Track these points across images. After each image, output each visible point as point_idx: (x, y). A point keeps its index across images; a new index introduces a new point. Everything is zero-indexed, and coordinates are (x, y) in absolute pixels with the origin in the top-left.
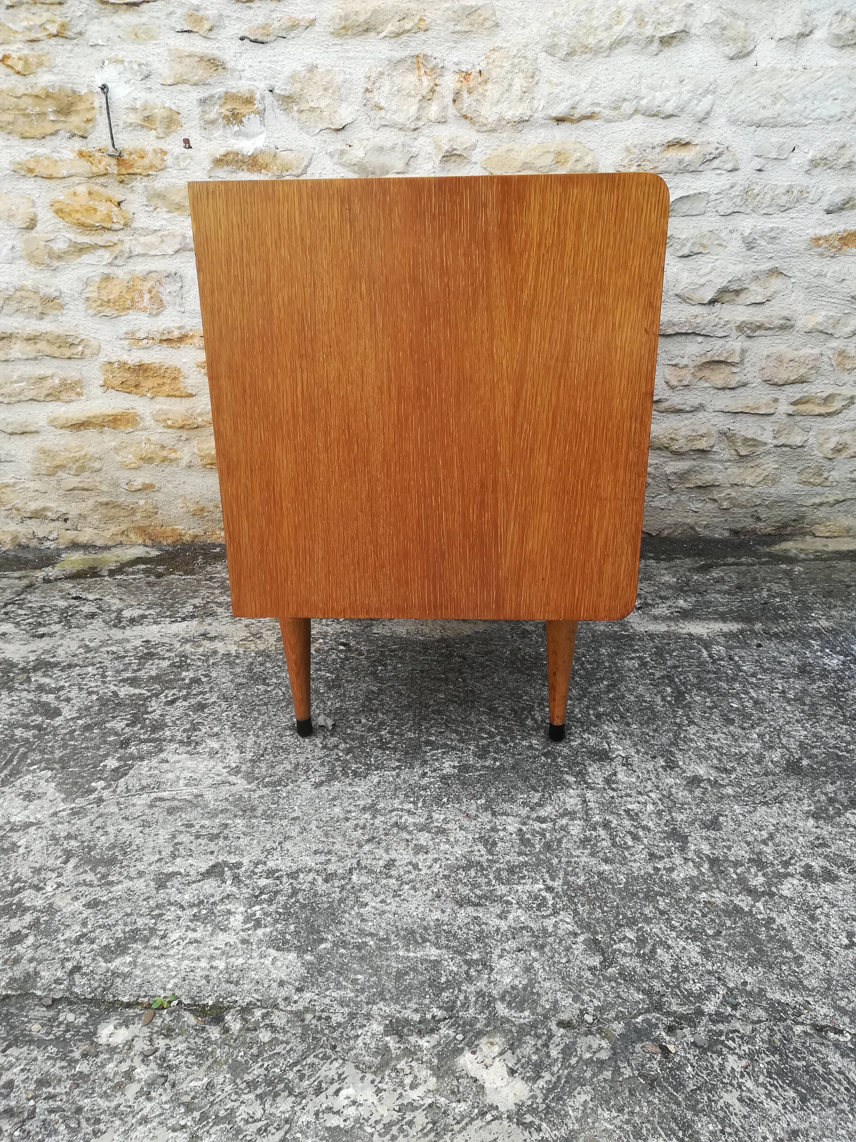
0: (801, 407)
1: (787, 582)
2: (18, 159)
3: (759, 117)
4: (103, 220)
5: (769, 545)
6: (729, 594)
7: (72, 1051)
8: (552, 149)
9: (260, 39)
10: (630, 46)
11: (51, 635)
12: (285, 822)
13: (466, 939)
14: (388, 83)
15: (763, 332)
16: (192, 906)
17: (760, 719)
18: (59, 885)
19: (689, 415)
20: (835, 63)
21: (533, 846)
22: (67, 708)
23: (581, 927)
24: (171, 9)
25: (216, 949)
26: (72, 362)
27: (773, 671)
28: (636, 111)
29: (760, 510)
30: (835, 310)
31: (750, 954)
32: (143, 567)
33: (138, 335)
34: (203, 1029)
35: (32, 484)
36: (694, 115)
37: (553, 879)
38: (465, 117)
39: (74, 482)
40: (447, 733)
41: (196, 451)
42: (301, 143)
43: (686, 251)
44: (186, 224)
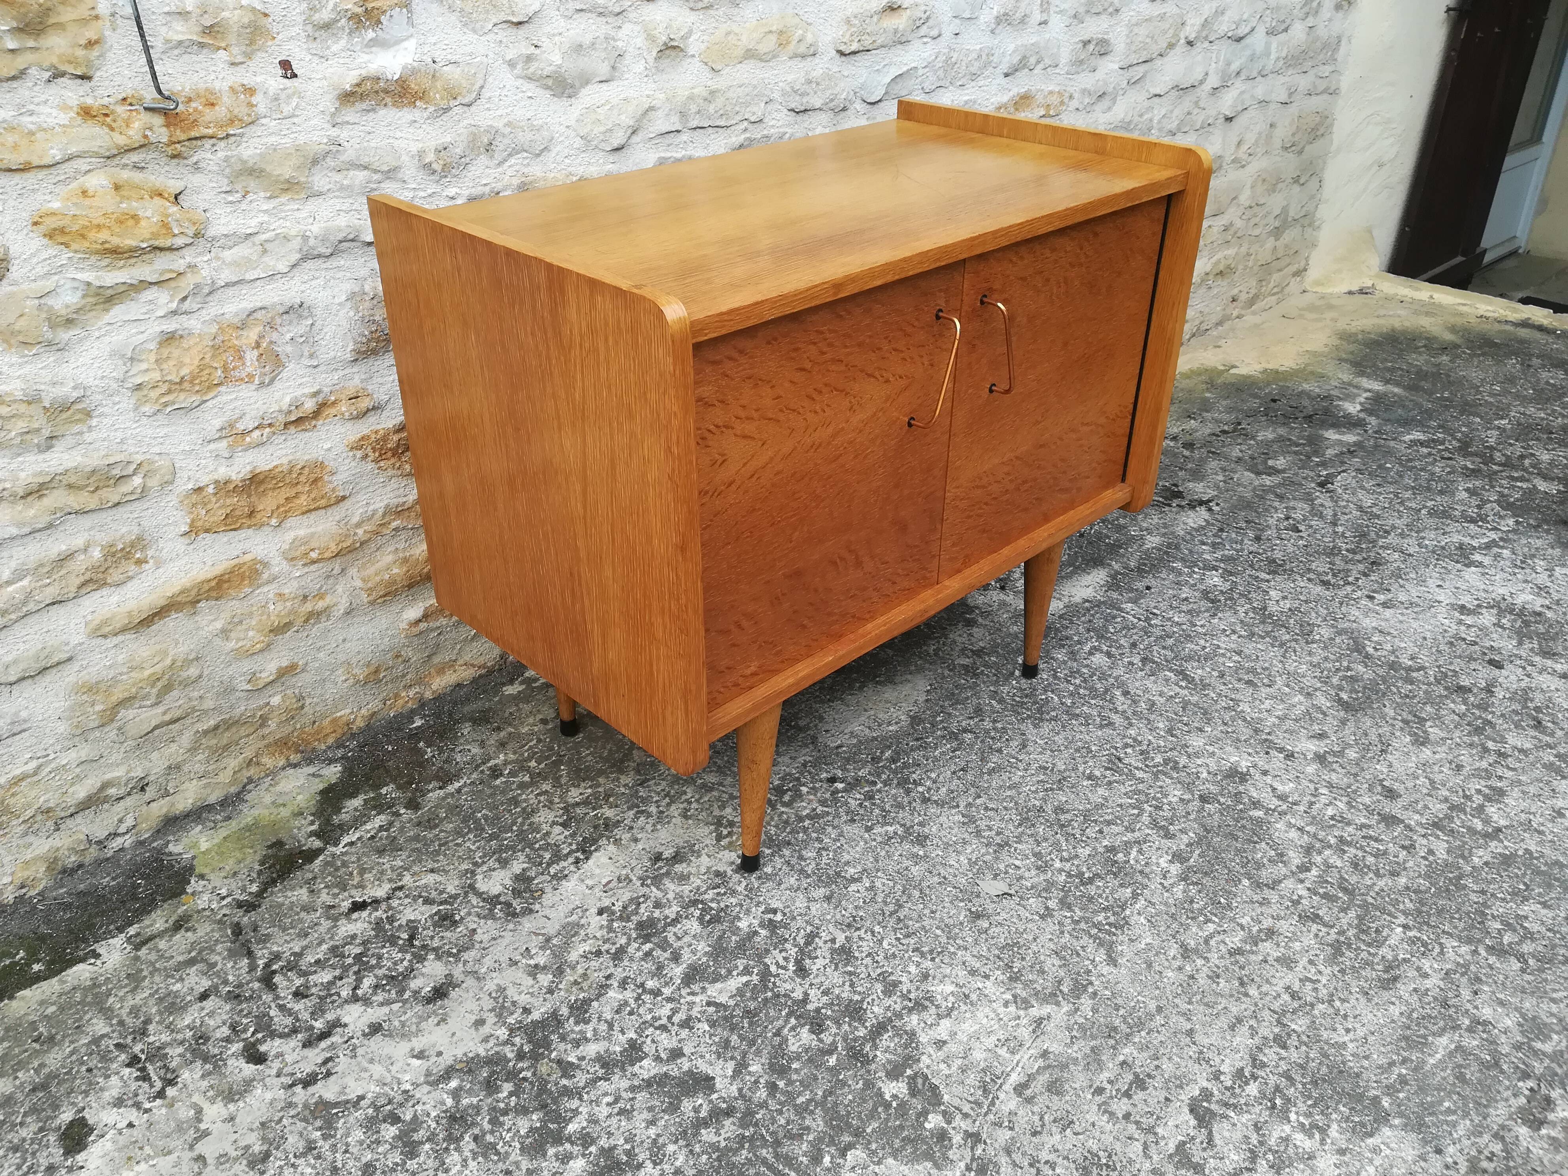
4: (155, 236)
8: (774, 28)
12: (1159, 1020)
13: (1440, 1013)
17: (1263, 669)
21: (1338, 897)
22: (700, 1064)
23: (1468, 943)
26: (122, 510)
27: (1196, 611)
32: (356, 802)
33: (240, 427)
35: (71, 755)
37: (1394, 917)
39: (152, 716)
40: (1106, 829)
41: (358, 583)
42: (468, 49)
44: (303, 214)
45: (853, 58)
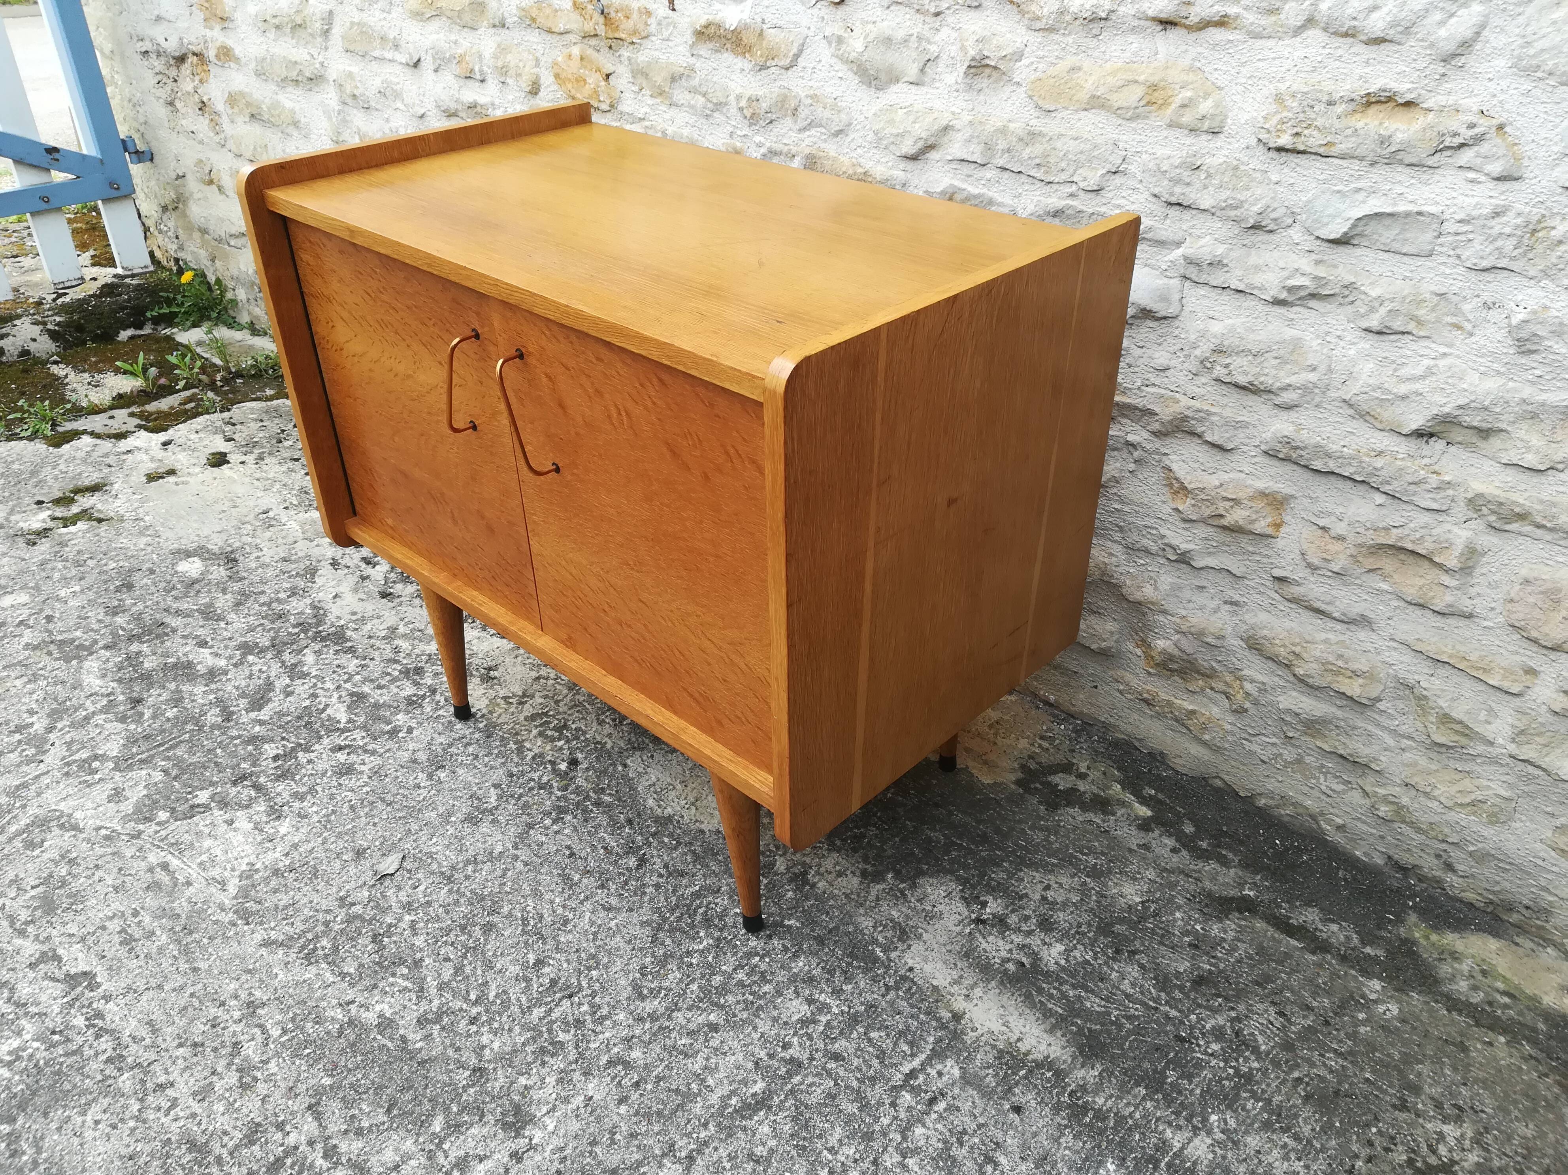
1: (1305, 1023)
2: (523, 4)
6: (1161, 982)
8: (1142, 78)
12: (184, 967)
15: (1528, 529)
16: (16, 1003)
19: (1339, 626)
22: (275, 704)
28: (1310, 22)
29: (1456, 853)
36: (1432, 45)
40: (449, 965)
42: (793, 18)
43: (1374, 322)
44: (669, 115)
45: (1293, 158)
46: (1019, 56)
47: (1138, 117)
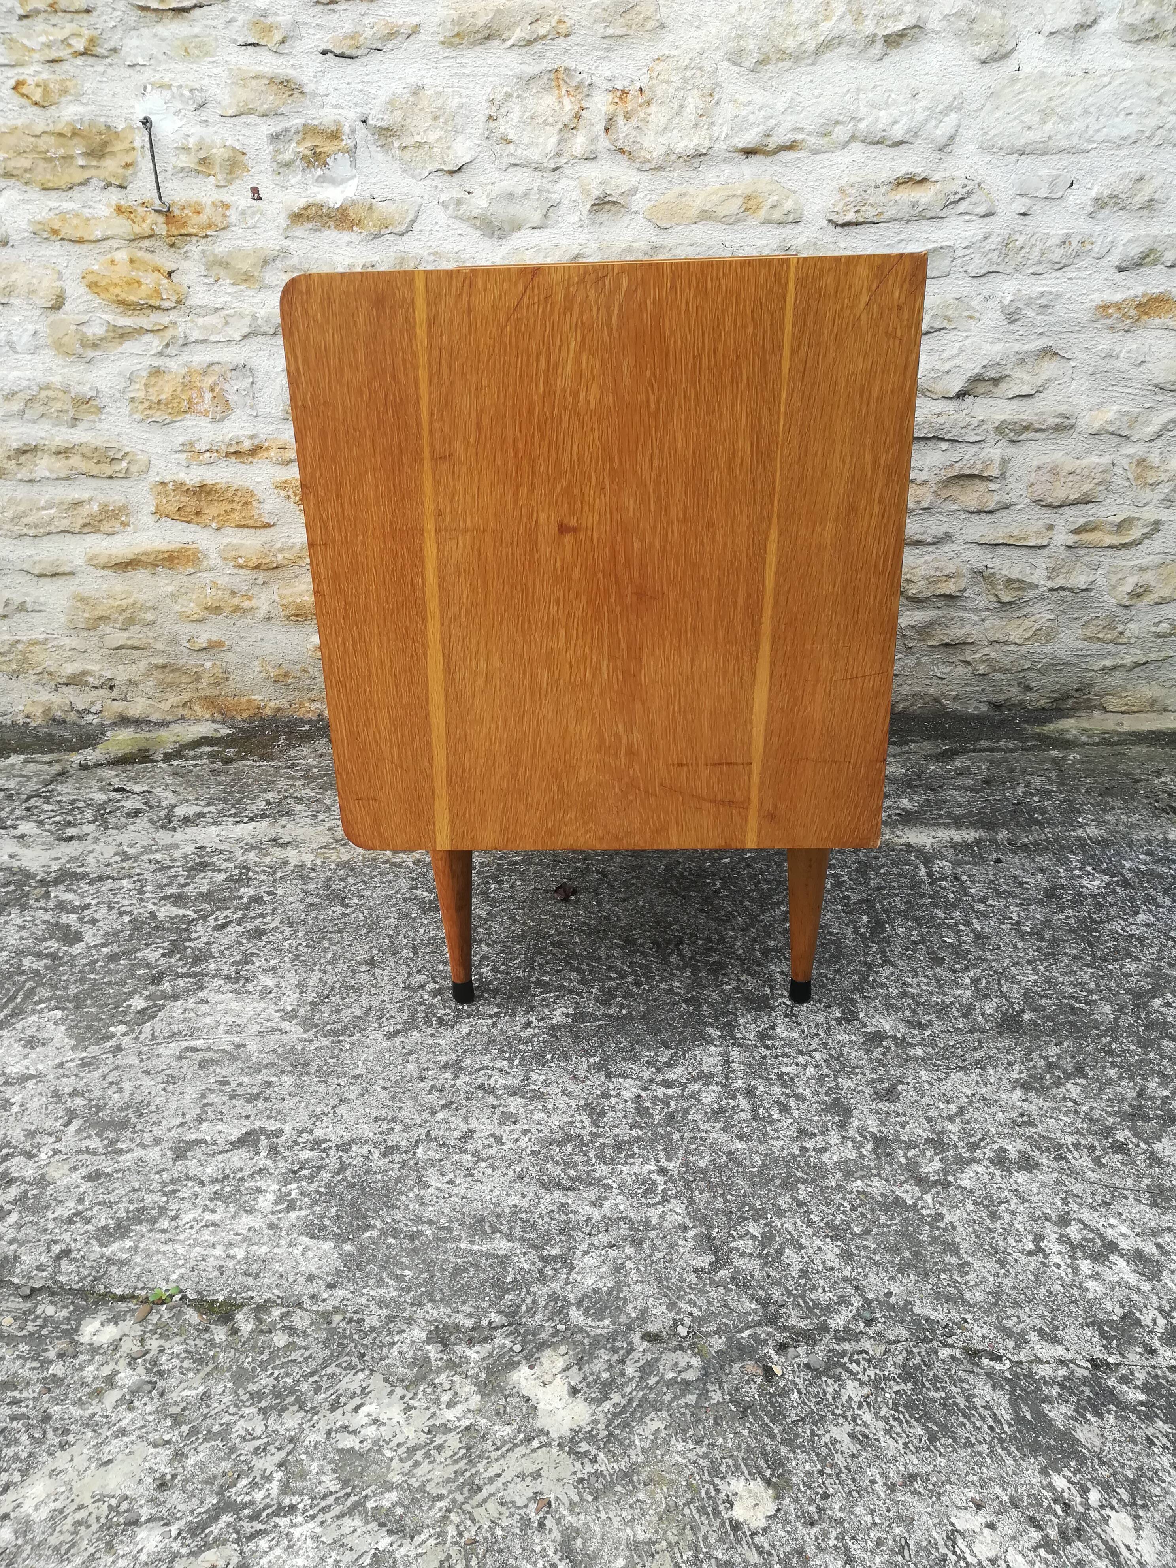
0: (1085, 537)
1: (1054, 775)
2: (38, 218)
3: (1022, 141)
4: (150, 297)
5: (1041, 723)
6: (972, 791)
7: (47, 1350)
8: (739, 192)
9: (348, 53)
10: (843, 49)
11: (81, 838)
12: (342, 1081)
13: (547, 1231)
14: (517, 108)
15: (1031, 435)
16: (216, 1181)
17: (979, 958)
18: (56, 1152)
19: (932, 548)
20: (1128, 64)
21: (652, 1116)
22: (91, 932)
23: (693, 1219)
24: (230, 16)
25: (237, 1234)
26: (114, 482)
27: (1011, 894)
28: (853, 138)
29: (1030, 675)
30: (1131, 403)
31: (903, 1259)
32: (208, 749)
33: (198, 447)
34: (207, 1330)
35: (67, 641)
36: (933, 141)
37: (669, 1159)
38: (622, 151)
39: (121, 638)
40: (566, 972)
41: (276, 598)
42: (405, 190)
44: (256, 300)
45: (853, 230)
46: (634, 191)
47: (738, 221)
